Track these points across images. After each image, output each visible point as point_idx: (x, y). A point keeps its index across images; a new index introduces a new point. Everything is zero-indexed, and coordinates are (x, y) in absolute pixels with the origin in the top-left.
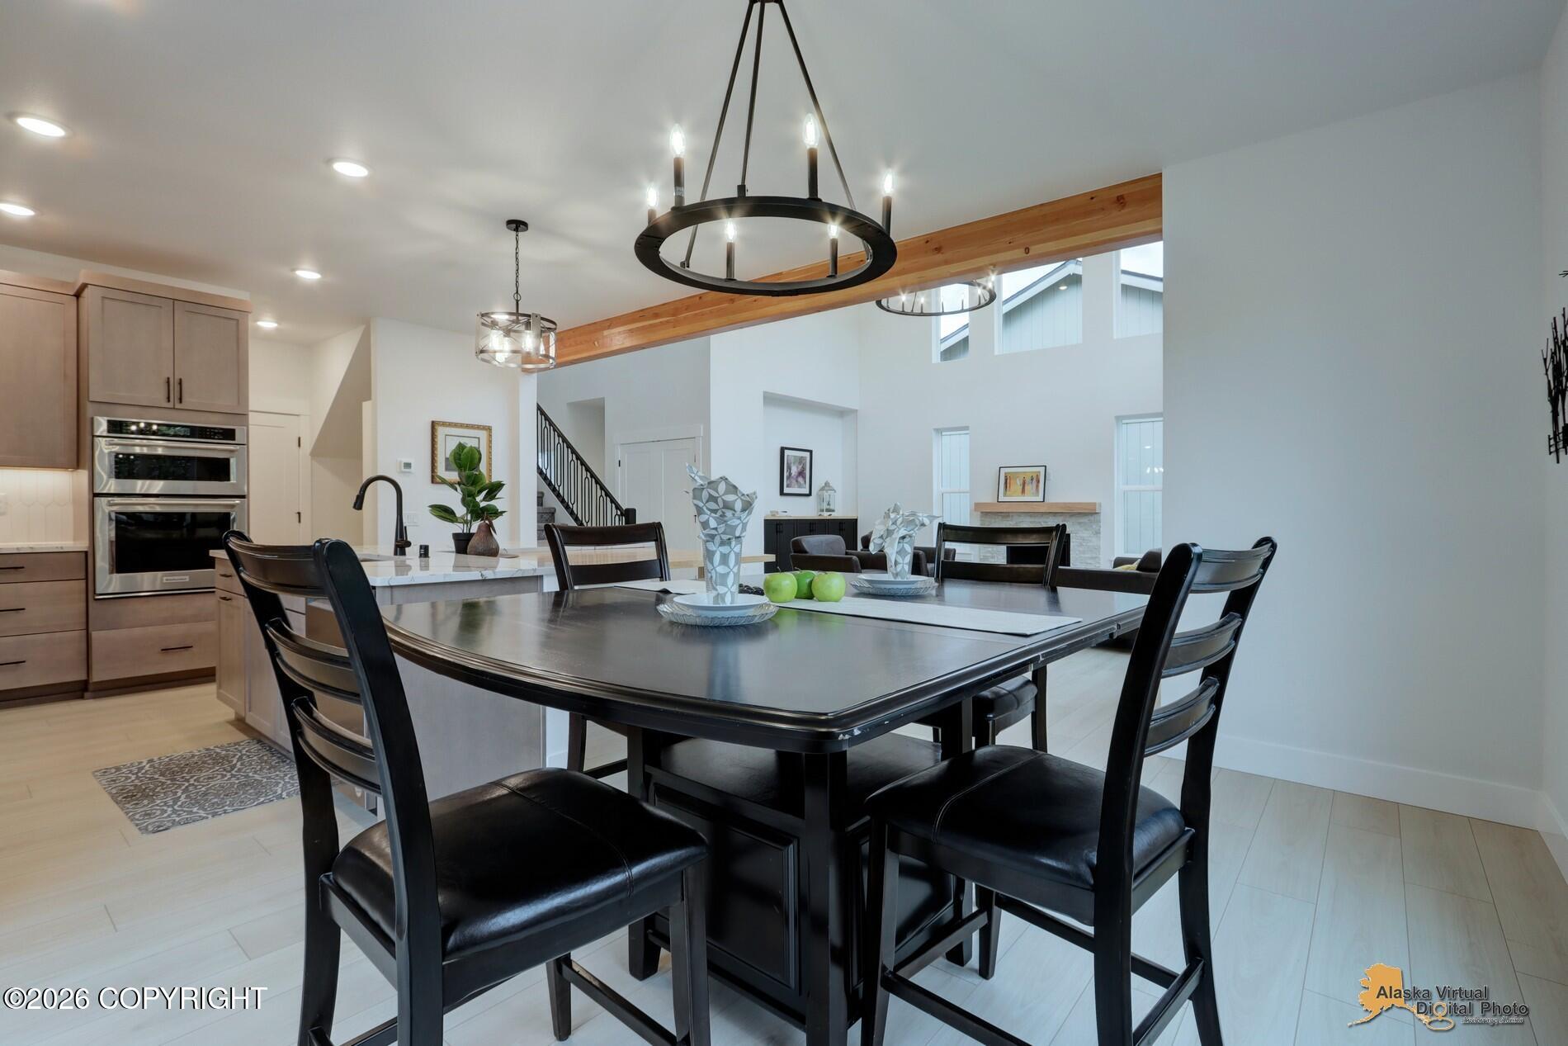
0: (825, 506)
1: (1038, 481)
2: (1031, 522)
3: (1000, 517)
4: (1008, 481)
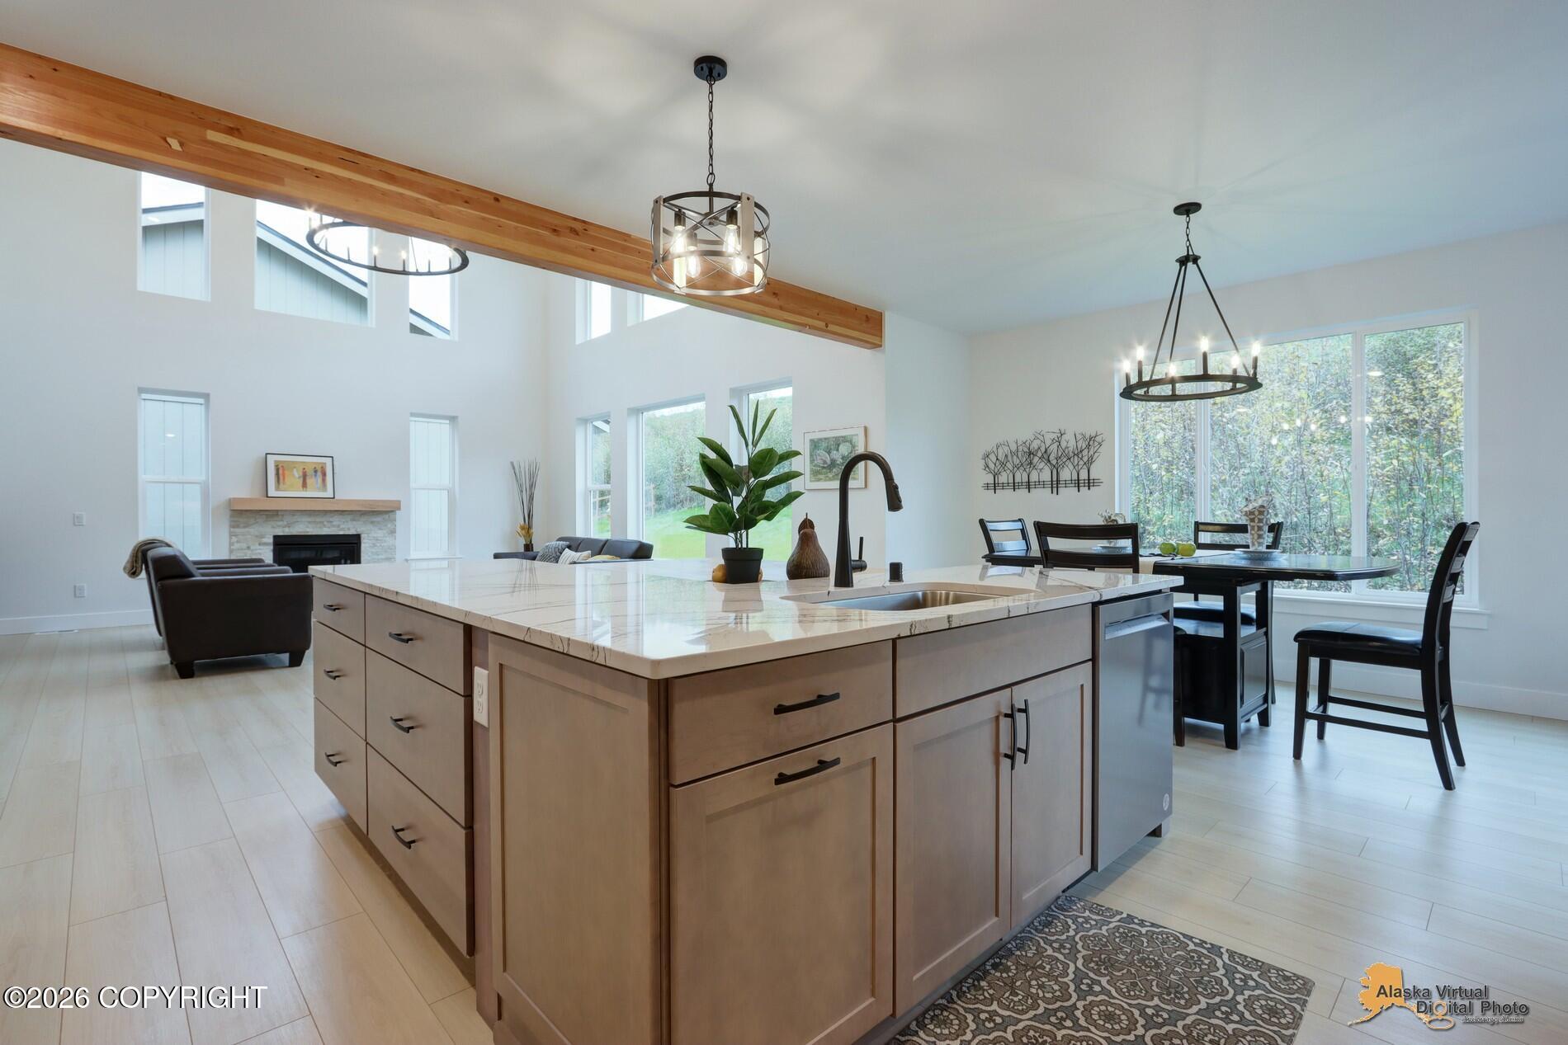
1: (324, 474)
2: (309, 522)
3: (264, 516)
4: (281, 472)
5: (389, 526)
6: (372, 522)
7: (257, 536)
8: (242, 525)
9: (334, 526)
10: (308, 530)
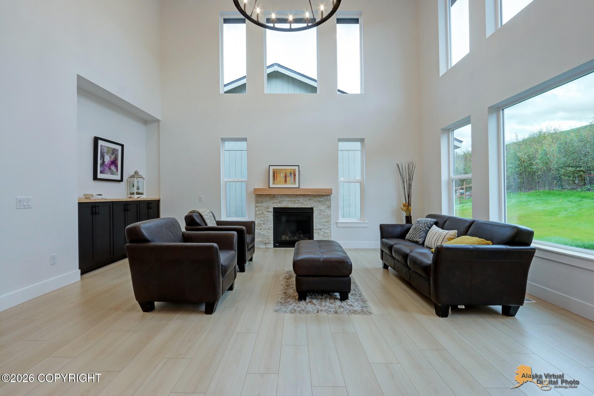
0: (135, 191)
1: (295, 175)
2: (289, 201)
3: (269, 198)
4: (275, 175)
5: (327, 203)
6: (319, 201)
7: (266, 208)
8: (260, 202)
9: (300, 203)
10: (288, 205)
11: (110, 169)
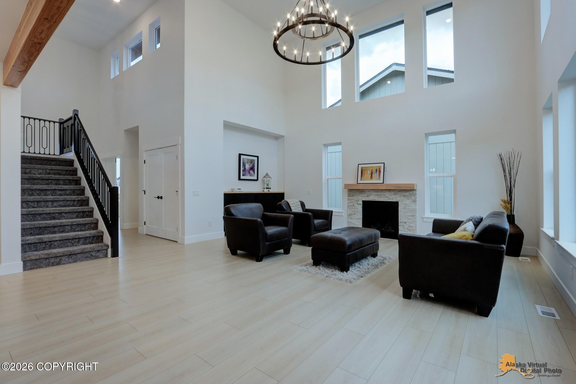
0: (266, 186)
1: (380, 172)
2: (376, 195)
3: (359, 192)
5: (413, 197)
6: (404, 196)
7: (356, 200)
8: (351, 196)
9: (386, 197)
10: (375, 198)
11: (249, 173)
